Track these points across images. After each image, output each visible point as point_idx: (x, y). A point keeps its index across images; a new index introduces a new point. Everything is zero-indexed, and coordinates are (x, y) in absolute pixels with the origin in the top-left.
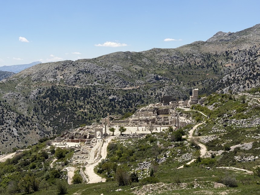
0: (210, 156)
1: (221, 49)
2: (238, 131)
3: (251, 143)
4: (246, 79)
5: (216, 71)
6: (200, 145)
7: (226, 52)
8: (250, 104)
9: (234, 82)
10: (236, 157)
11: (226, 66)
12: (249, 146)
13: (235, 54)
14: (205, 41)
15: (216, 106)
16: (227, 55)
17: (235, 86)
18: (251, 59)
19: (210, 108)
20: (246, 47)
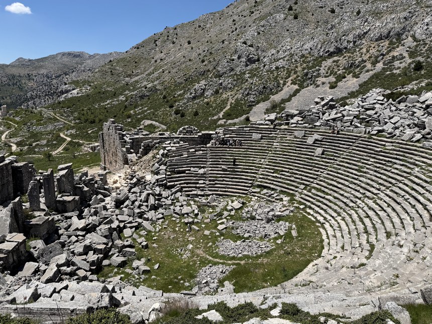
0: (19, 150)
1: (24, 72)
2: (37, 133)
3: (46, 140)
4: (46, 95)
5: (21, 89)
6: (12, 144)
7: (28, 74)
8: (45, 116)
9: (36, 98)
10: (36, 149)
11: (29, 85)
12: (44, 142)
13: (35, 76)
14: (8, 64)
15: (21, 117)
16: (29, 77)
17: (37, 101)
18: (48, 80)
19: (17, 119)
20: (43, 71)
